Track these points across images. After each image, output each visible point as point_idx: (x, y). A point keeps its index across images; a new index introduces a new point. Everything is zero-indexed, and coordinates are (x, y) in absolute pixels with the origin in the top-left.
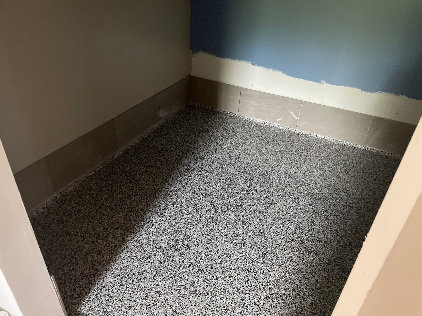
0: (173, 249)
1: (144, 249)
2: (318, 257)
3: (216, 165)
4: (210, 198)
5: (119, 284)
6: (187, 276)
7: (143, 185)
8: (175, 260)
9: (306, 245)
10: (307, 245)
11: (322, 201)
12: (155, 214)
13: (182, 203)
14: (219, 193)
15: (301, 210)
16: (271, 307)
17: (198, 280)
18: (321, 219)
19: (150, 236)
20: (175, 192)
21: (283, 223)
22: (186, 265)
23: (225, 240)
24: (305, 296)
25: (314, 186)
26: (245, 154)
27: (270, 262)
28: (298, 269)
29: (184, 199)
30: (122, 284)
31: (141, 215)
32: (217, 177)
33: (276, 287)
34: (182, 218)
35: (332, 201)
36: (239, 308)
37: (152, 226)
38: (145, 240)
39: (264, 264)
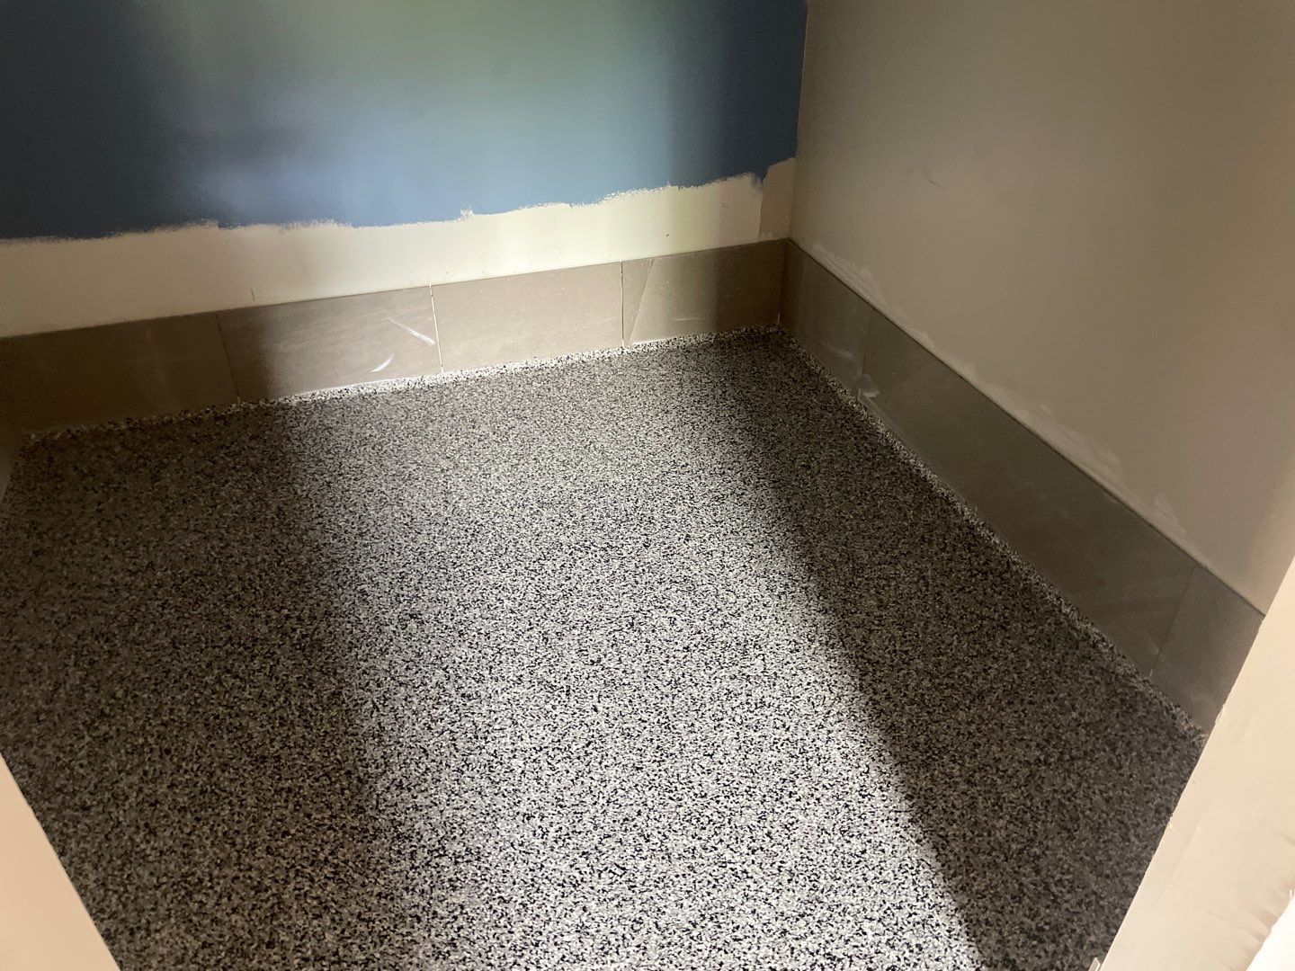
0: (439, 892)
1: (356, 963)
2: (764, 649)
3: (323, 585)
4: (401, 684)
6: (549, 928)
7: (141, 790)
8: (474, 915)
11: (661, 520)
12: (280, 843)
13: (332, 754)
14: (411, 656)
15: (640, 569)
18: (695, 561)
19: (334, 911)
20: (279, 738)
21: (632, 625)
22: (520, 901)
24: (821, 751)
25: (612, 496)
26: (373, 508)
29: (328, 739)
31: (237, 878)
32: (361, 617)
33: (755, 780)
34: (378, 795)
35: (678, 508)
37: (309, 883)
38: (329, 937)
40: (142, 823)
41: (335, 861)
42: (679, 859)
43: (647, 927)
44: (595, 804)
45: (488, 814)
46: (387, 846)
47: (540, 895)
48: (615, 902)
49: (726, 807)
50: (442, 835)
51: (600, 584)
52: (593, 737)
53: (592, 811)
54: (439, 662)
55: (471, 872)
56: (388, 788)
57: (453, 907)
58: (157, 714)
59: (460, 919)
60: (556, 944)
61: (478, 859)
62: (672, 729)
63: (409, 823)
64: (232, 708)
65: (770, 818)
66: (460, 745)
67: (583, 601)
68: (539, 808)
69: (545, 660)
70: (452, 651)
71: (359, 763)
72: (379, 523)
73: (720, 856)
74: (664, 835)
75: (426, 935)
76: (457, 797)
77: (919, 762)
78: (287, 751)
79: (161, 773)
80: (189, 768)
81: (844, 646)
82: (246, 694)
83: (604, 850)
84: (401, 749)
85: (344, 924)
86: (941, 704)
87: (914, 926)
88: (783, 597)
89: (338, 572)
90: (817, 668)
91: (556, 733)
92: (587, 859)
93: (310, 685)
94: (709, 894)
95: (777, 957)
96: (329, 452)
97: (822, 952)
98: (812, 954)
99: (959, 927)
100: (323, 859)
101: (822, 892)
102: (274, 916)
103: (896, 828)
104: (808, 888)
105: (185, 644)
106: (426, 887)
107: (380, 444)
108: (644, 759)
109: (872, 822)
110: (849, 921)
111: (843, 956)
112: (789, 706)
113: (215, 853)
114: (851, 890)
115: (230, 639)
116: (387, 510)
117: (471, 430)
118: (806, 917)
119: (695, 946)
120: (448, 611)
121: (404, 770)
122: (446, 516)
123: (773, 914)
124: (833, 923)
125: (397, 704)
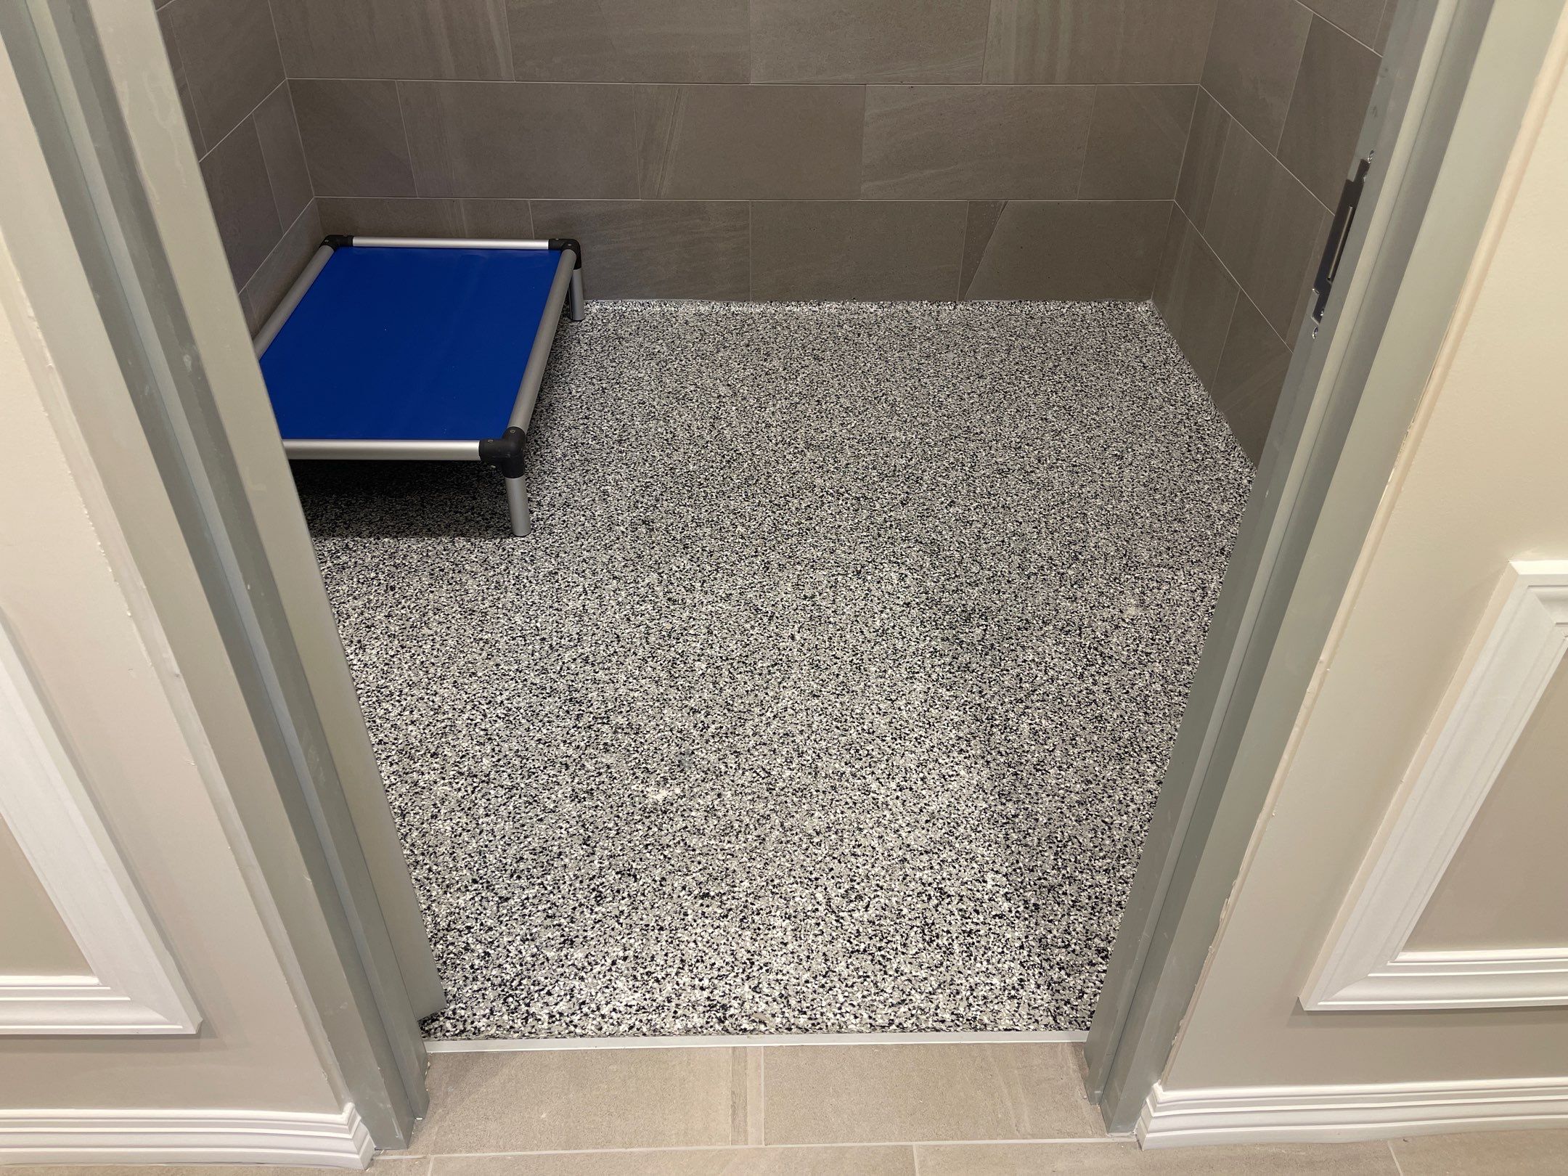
40: (356, 639)
42: (825, 778)
43: (772, 823)
44: (761, 715)
45: (658, 701)
46: (559, 704)
47: (682, 774)
48: (750, 797)
49: (889, 747)
50: (610, 707)
51: (841, 530)
52: (781, 660)
53: (757, 720)
54: (656, 567)
55: (626, 742)
56: (575, 660)
57: (600, 765)
58: (392, 556)
60: (682, 816)
61: (637, 733)
62: (862, 671)
64: (457, 565)
65: (931, 766)
66: (652, 639)
67: (816, 542)
68: (707, 707)
69: (759, 585)
70: (672, 561)
71: (555, 634)
72: (641, 434)
73: (866, 785)
74: (818, 756)
75: (570, 781)
76: (635, 681)
78: (494, 610)
79: (382, 604)
80: (406, 605)
81: (1080, 635)
82: (473, 557)
83: (756, 753)
84: (596, 631)
86: (1164, 709)
87: (1040, 888)
88: (1033, 578)
89: (587, 471)
90: (1040, 649)
91: (746, 649)
92: (737, 757)
94: (842, 813)
95: (888, 878)
96: (613, 360)
97: (935, 885)
98: (923, 884)
99: (1087, 901)
100: (499, 702)
101: (957, 838)
102: (444, 734)
103: (1059, 804)
104: (944, 831)
105: (432, 505)
106: (582, 744)
107: (666, 361)
108: (823, 689)
109: (1037, 793)
110: (973, 868)
111: (953, 893)
112: (994, 676)
113: (409, 676)
114: (987, 844)
115: (473, 508)
116: (652, 424)
117: (761, 363)
118: (931, 855)
119: (812, 849)
120: (680, 525)
121: (593, 648)
122: (708, 439)
123: (899, 842)
124: (957, 866)
125: (605, 593)
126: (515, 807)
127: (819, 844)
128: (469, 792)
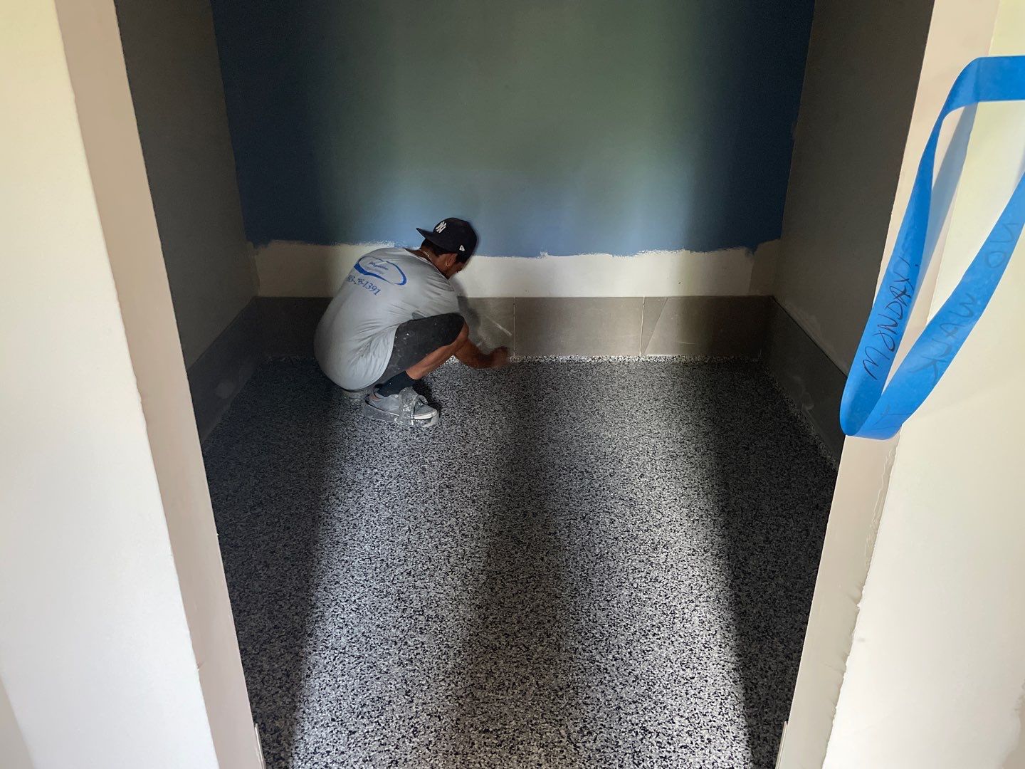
0: (412, 632)
1: (353, 656)
2: (670, 550)
3: (402, 460)
4: (428, 521)
5: (344, 735)
6: (470, 667)
7: (268, 544)
8: (429, 649)
9: (642, 540)
10: (644, 538)
12: (333, 587)
13: (376, 549)
14: (440, 507)
15: (602, 488)
16: (645, 653)
17: (495, 663)
18: (641, 490)
19: (350, 628)
20: (350, 534)
21: (584, 518)
22: (457, 649)
23: (502, 582)
24: (686, 615)
25: (599, 443)
27: (601, 587)
28: (651, 579)
29: (377, 540)
30: (350, 731)
31: (304, 598)
32: (418, 481)
33: (633, 621)
34: (395, 575)
35: (642, 457)
36: (595, 677)
37: (342, 610)
38: (343, 639)
39: (594, 593)
40: (263, 560)
41: (360, 603)
42: (565, 652)
43: (530, 682)
44: (523, 610)
45: (455, 600)
46: (391, 602)
47: (471, 649)
48: (516, 664)
49: (607, 631)
50: (424, 604)
51: (572, 492)
52: (535, 574)
53: (519, 613)
54: (455, 514)
55: (434, 627)
56: (402, 573)
57: (417, 642)
58: (289, 509)
59: (420, 649)
60: (471, 676)
61: (441, 622)
62: (588, 581)
63: (408, 594)
64: (330, 514)
65: (635, 644)
66: (452, 560)
67: (556, 498)
69: (520, 526)
70: (465, 510)
71: (390, 557)
73: (592, 656)
74: (561, 637)
75: (397, 652)
76: (440, 587)
77: (756, 637)
78: (352, 541)
79: (281, 538)
80: (297, 539)
81: (728, 559)
83: (519, 635)
84: (416, 555)
85: (353, 636)
87: (711, 728)
88: (696, 522)
89: (413, 456)
90: (703, 568)
91: (512, 566)
92: (507, 637)
93: (377, 511)
95: (608, 719)
97: (640, 725)
98: (633, 724)
99: (743, 737)
100: (353, 600)
101: (654, 693)
103: (721, 671)
104: (645, 688)
106: (406, 628)
108: (563, 593)
109: (706, 663)
110: (665, 713)
111: (653, 731)
112: (674, 585)
113: (296, 584)
114: (674, 697)
115: (341, 478)
118: (637, 704)
119: (557, 700)
120: (470, 488)
121: (414, 566)
122: (488, 436)
123: (615, 696)
124: (654, 712)
125: (422, 531)
126: (361, 670)
127: (562, 696)
128: (332, 660)
